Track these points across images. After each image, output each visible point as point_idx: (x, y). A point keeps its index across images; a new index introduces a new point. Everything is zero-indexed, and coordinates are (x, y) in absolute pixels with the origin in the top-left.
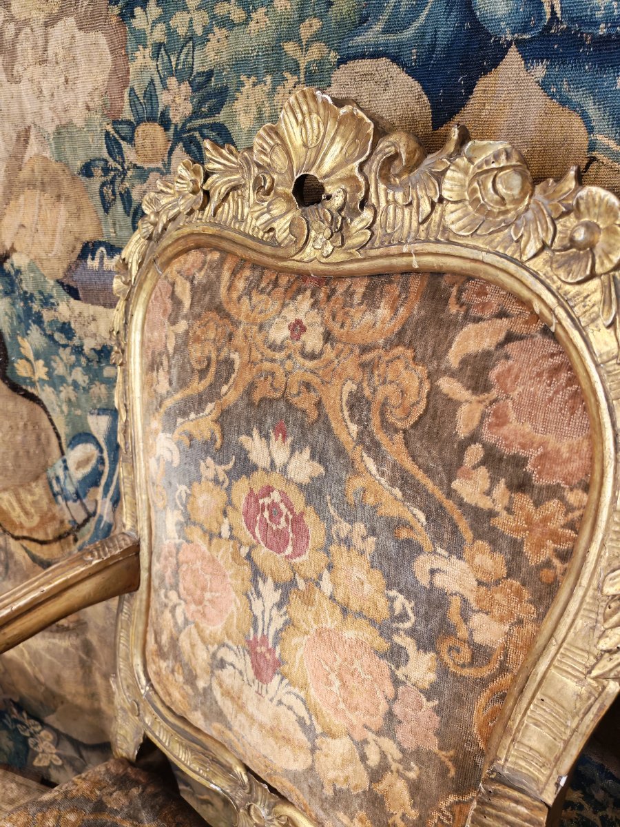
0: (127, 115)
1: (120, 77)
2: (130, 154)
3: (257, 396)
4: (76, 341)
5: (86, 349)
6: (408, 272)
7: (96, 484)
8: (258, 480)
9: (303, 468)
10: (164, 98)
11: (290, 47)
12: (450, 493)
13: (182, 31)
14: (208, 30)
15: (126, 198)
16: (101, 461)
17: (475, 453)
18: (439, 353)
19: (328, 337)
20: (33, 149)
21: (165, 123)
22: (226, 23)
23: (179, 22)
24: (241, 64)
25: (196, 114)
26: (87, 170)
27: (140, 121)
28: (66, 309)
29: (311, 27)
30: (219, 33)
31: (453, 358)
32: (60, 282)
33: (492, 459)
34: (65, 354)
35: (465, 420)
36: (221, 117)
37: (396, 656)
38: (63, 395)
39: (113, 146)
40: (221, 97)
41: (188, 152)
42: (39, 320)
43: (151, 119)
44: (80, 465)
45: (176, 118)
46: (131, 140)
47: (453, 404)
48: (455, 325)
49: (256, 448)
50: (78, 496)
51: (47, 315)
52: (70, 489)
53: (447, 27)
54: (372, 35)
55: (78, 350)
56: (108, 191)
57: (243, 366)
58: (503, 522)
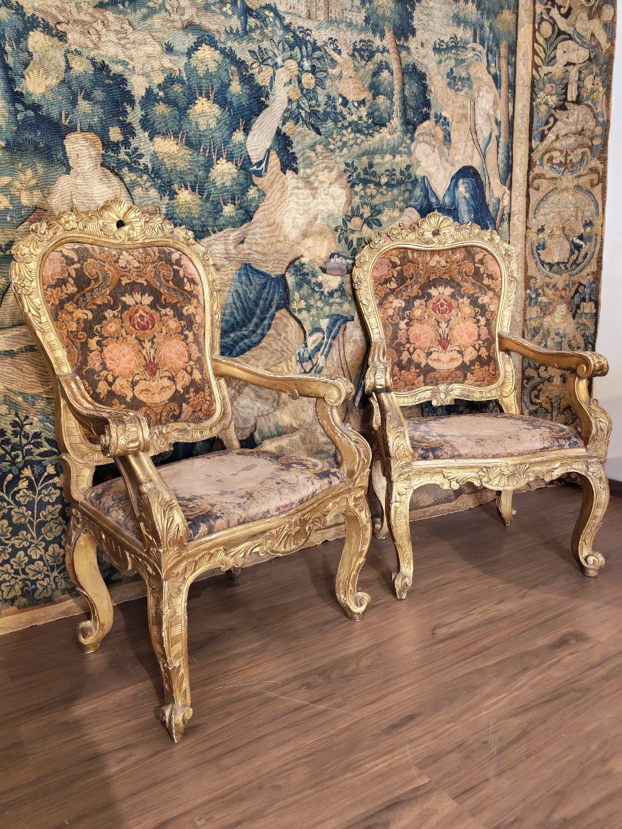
0: (350, 214)
1: (349, 202)
2: (349, 225)
3: (431, 279)
4: (322, 290)
5: (326, 293)
6: (459, 248)
7: (319, 350)
8: (434, 300)
9: (448, 291)
10: (361, 211)
11: (397, 202)
12: (483, 284)
13: (369, 194)
14: (377, 194)
15: (346, 239)
16: (323, 338)
17: (485, 275)
18: (474, 259)
19: (447, 262)
20: (318, 221)
21: (362, 216)
22: (382, 193)
23: (368, 191)
24: (384, 204)
25: (371, 216)
26: (336, 230)
27: (353, 216)
28: (321, 278)
29: (401, 198)
30: (379, 196)
31: (476, 260)
32: (321, 268)
33: (489, 276)
34: (317, 296)
35: (482, 271)
36: (378, 217)
37: (478, 321)
38: (311, 313)
39: (345, 224)
40: (380, 212)
41: (369, 226)
42: (309, 283)
43: (357, 216)
44: (314, 342)
45: (365, 216)
46: (350, 221)
47: (479, 268)
48: (474, 255)
49: (433, 292)
50: (310, 358)
51: (313, 280)
52: (306, 356)
53: (425, 203)
54: (412, 203)
55: (322, 293)
56: (341, 236)
57: (425, 274)
58: (492, 286)
